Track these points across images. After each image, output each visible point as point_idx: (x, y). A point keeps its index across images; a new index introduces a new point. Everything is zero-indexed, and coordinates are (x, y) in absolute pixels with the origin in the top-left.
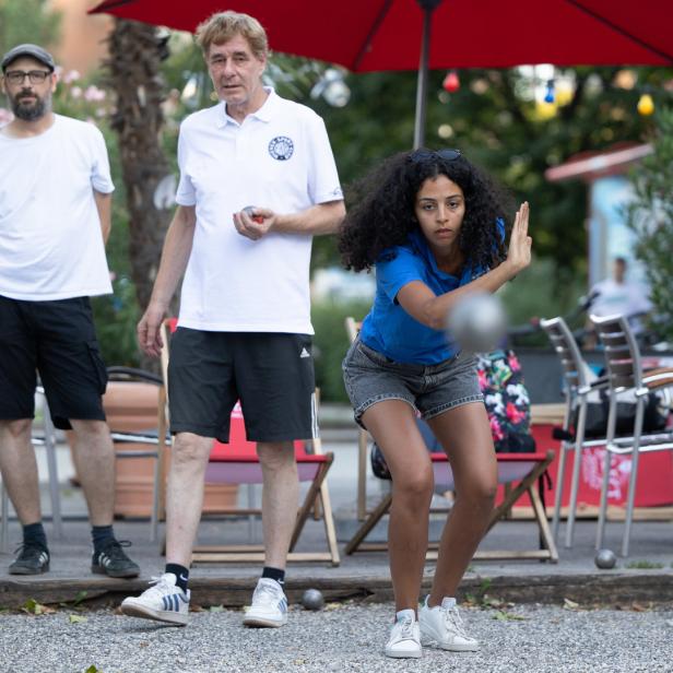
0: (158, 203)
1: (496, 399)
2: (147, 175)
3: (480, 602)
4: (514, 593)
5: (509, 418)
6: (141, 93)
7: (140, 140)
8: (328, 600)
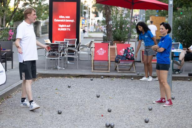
0: (110, 24)
1: (130, 53)
2: (108, 21)
3: (122, 78)
4: (126, 77)
5: (132, 56)
6: (108, 11)
7: (108, 16)
8: (104, 77)
